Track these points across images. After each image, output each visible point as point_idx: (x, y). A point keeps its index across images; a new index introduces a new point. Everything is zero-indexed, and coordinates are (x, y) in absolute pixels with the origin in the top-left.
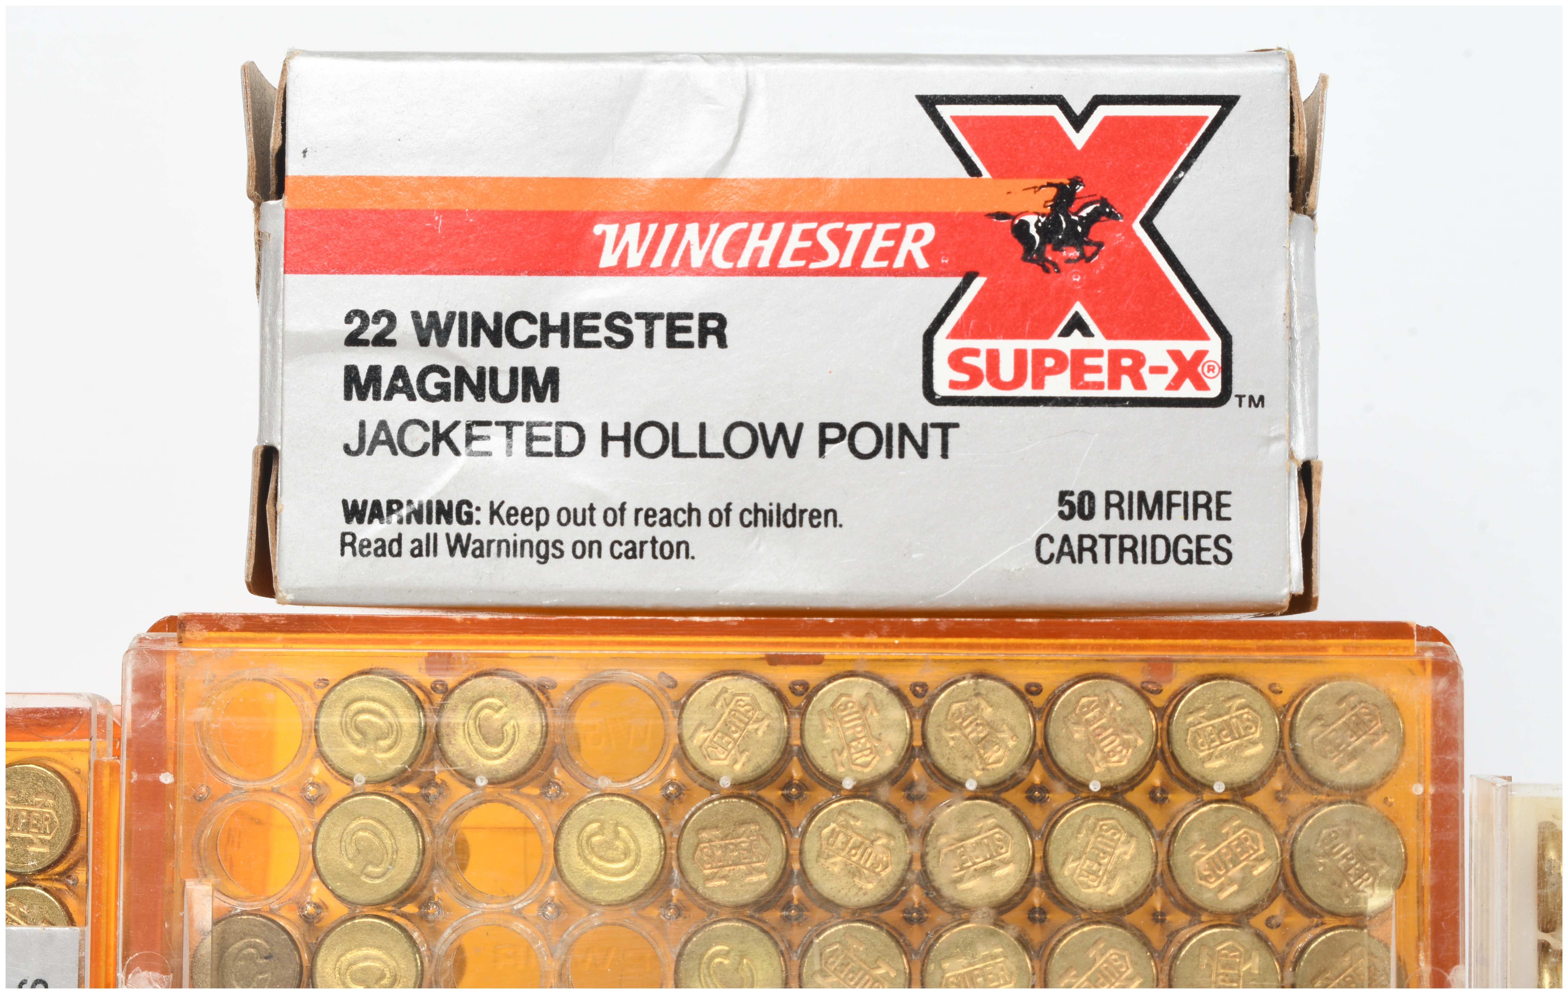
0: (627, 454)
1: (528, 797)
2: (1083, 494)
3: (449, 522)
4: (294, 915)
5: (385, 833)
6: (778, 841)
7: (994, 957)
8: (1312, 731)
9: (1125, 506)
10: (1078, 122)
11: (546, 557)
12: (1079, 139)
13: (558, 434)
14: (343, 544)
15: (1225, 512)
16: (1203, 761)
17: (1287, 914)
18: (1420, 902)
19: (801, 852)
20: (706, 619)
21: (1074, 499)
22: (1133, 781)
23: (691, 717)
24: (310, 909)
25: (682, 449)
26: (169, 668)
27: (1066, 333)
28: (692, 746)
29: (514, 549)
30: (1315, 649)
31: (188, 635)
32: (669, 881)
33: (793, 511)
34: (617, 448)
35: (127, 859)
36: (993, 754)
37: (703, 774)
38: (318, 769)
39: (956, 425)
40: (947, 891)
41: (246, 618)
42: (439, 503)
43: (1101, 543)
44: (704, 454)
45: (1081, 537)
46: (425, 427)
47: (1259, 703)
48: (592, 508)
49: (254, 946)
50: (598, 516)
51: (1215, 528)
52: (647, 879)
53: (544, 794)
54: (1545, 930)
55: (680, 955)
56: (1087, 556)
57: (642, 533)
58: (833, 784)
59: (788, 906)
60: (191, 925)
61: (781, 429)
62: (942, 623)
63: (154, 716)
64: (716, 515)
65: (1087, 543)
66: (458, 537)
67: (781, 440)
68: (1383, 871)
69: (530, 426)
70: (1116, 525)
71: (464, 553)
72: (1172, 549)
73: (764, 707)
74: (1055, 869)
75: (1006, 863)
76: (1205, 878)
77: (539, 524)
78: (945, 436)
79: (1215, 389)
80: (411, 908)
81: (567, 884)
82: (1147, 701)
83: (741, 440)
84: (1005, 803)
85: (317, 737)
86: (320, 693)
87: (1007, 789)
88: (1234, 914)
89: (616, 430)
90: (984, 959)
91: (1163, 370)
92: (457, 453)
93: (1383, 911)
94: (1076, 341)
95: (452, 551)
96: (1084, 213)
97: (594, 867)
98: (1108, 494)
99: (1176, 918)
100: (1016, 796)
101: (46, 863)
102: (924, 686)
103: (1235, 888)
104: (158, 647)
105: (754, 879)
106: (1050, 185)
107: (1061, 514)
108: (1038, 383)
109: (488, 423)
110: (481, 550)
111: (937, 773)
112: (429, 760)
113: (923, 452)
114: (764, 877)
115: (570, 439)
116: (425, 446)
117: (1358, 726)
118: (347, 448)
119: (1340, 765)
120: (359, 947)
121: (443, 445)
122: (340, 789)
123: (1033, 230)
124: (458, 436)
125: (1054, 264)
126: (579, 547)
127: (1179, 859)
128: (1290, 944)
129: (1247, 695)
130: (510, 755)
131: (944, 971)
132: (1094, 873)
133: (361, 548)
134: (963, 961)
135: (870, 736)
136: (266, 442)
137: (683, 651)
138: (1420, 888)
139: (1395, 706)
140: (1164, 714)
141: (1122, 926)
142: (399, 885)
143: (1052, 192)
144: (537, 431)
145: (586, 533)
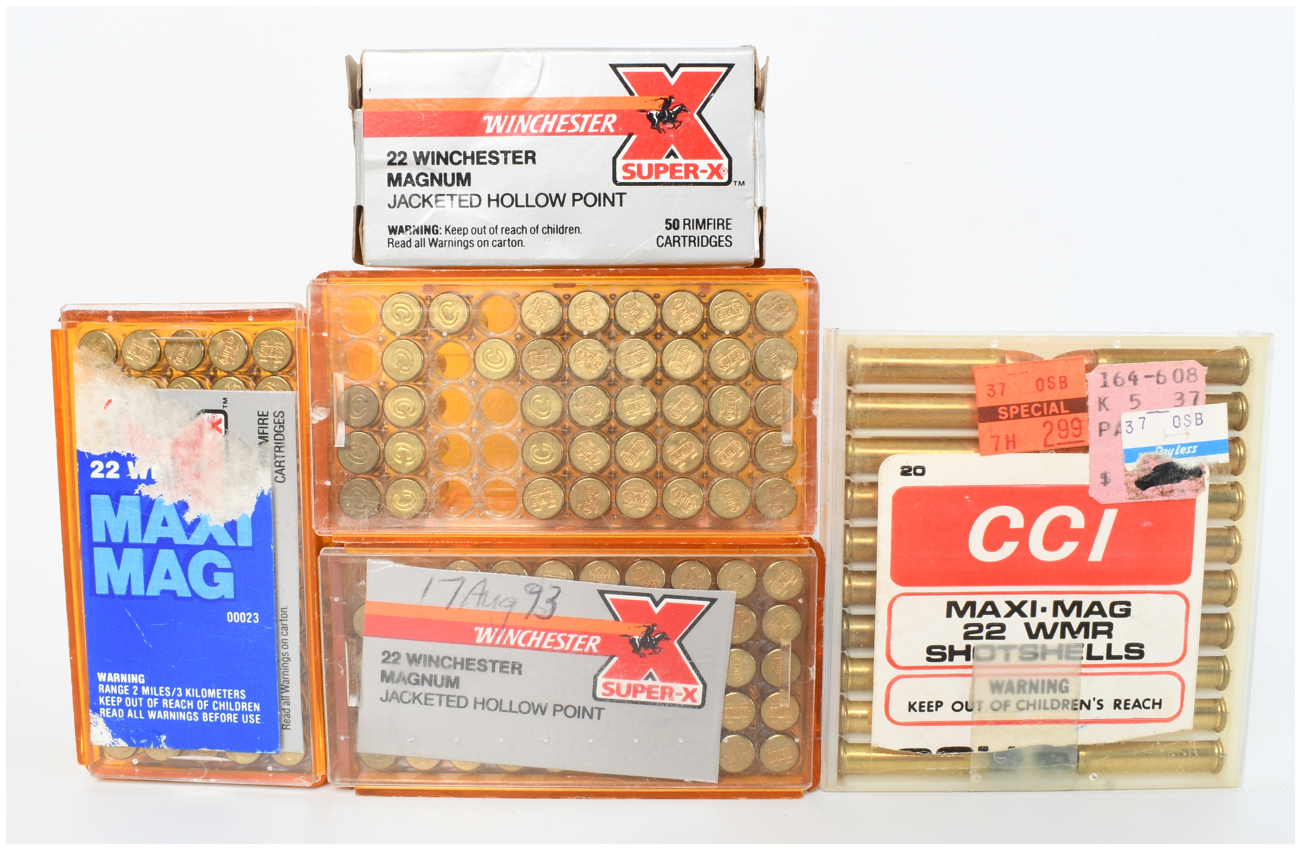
0: (498, 206)
1: (463, 340)
2: (675, 220)
3: (429, 233)
4: (376, 386)
5: (409, 354)
6: (559, 356)
7: (643, 398)
8: (762, 311)
9: (691, 224)
10: (672, 74)
11: (467, 247)
12: (673, 81)
13: (471, 199)
14: (389, 243)
15: (729, 227)
16: (721, 322)
17: (753, 380)
18: (803, 375)
19: (568, 359)
20: (530, 270)
21: (671, 222)
22: (695, 331)
23: (525, 309)
24: (382, 383)
25: (519, 204)
26: (325, 292)
27: (668, 157)
28: (526, 319)
29: (455, 244)
30: (763, 279)
31: (330, 279)
32: (518, 371)
33: (563, 227)
34: (494, 204)
35: (311, 366)
36: (642, 320)
37: (529, 330)
38: (383, 330)
39: (625, 194)
40: (624, 373)
41: (352, 272)
42: (425, 226)
43: (682, 239)
44: (528, 206)
45: (674, 237)
46: (419, 197)
47: (743, 300)
48: (485, 228)
49: (361, 397)
50: (487, 230)
51: (725, 233)
52: (509, 370)
53: (469, 338)
54: (850, 385)
55: (523, 399)
56: (676, 244)
57: (504, 237)
58: (580, 334)
59: (564, 380)
60: (337, 390)
61: (557, 195)
62: (621, 270)
63: (319, 310)
64: (533, 230)
65: (676, 239)
66: (433, 240)
67: (557, 200)
68: (789, 364)
69: (460, 196)
70: (688, 232)
71: (435, 245)
72: (709, 241)
73: (553, 304)
74: (665, 364)
75: (646, 362)
76: (722, 367)
77: (464, 234)
78: (621, 197)
79: (725, 179)
80: (420, 383)
81: (478, 372)
82: (700, 300)
83: (542, 200)
84: (646, 340)
85: (381, 318)
86: (383, 301)
87: (647, 335)
88: (733, 380)
89: (493, 197)
90: (638, 399)
91: (705, 171)
92: (432, 206)
93: (789, 378)
94: (672, 160)
95: (431, 245)
96: (675, 110)
97: (489, 366)
98: (684, 220)
99: (712, 383)
100: (650, 337)
101: (282, 367)
102: (614, 295)
103: (733, 370)
104: (319, 284)
105: (550, 369)
106: (661, 99)
107: (666, 228)
108: (657, 177)
109: (444, 195)
110: (442, 245)
111: (619, 327)
112: (425, 326)
113: (613, 204)
114: (554, 369)
115: (476, 201)
116: (420, 204)
117: (780, 309)
118: (389, 205)
119: (773, 324)
120: (400, 397)
121: (426, 203)
122: (393, 338)
123: (655, 117)
124: (432, 200)
125: (663, 130)
126: (480, 243)
127: (712, 360)
128: (754, 392)
129: (738, 297)
130: (456, 324)
131: (623, 404)
132: (680, 366)
133: (396, 244)
134: (630, 400)
135: (593, 315)
136: (359, 204)
137: (520, 282)
138: (803, 370)
139: (794, 300)
140: (707, 305)
141: (690, 385)
142: (415, 374)
143: (662, 101)
144: (462, 198)
145: (483, 237)
